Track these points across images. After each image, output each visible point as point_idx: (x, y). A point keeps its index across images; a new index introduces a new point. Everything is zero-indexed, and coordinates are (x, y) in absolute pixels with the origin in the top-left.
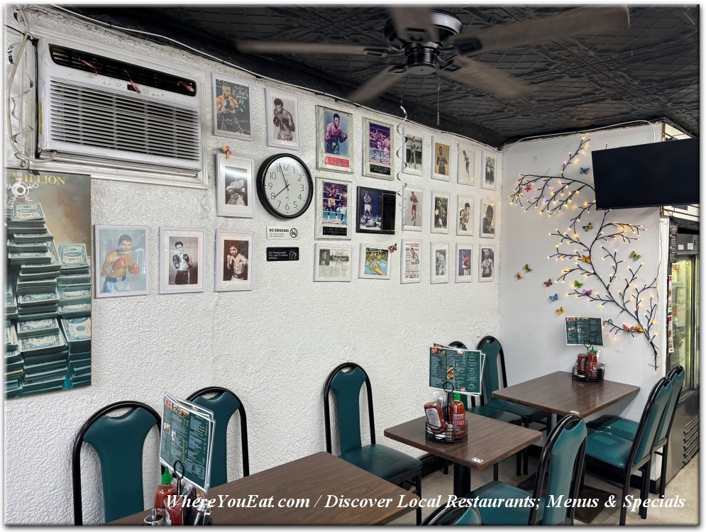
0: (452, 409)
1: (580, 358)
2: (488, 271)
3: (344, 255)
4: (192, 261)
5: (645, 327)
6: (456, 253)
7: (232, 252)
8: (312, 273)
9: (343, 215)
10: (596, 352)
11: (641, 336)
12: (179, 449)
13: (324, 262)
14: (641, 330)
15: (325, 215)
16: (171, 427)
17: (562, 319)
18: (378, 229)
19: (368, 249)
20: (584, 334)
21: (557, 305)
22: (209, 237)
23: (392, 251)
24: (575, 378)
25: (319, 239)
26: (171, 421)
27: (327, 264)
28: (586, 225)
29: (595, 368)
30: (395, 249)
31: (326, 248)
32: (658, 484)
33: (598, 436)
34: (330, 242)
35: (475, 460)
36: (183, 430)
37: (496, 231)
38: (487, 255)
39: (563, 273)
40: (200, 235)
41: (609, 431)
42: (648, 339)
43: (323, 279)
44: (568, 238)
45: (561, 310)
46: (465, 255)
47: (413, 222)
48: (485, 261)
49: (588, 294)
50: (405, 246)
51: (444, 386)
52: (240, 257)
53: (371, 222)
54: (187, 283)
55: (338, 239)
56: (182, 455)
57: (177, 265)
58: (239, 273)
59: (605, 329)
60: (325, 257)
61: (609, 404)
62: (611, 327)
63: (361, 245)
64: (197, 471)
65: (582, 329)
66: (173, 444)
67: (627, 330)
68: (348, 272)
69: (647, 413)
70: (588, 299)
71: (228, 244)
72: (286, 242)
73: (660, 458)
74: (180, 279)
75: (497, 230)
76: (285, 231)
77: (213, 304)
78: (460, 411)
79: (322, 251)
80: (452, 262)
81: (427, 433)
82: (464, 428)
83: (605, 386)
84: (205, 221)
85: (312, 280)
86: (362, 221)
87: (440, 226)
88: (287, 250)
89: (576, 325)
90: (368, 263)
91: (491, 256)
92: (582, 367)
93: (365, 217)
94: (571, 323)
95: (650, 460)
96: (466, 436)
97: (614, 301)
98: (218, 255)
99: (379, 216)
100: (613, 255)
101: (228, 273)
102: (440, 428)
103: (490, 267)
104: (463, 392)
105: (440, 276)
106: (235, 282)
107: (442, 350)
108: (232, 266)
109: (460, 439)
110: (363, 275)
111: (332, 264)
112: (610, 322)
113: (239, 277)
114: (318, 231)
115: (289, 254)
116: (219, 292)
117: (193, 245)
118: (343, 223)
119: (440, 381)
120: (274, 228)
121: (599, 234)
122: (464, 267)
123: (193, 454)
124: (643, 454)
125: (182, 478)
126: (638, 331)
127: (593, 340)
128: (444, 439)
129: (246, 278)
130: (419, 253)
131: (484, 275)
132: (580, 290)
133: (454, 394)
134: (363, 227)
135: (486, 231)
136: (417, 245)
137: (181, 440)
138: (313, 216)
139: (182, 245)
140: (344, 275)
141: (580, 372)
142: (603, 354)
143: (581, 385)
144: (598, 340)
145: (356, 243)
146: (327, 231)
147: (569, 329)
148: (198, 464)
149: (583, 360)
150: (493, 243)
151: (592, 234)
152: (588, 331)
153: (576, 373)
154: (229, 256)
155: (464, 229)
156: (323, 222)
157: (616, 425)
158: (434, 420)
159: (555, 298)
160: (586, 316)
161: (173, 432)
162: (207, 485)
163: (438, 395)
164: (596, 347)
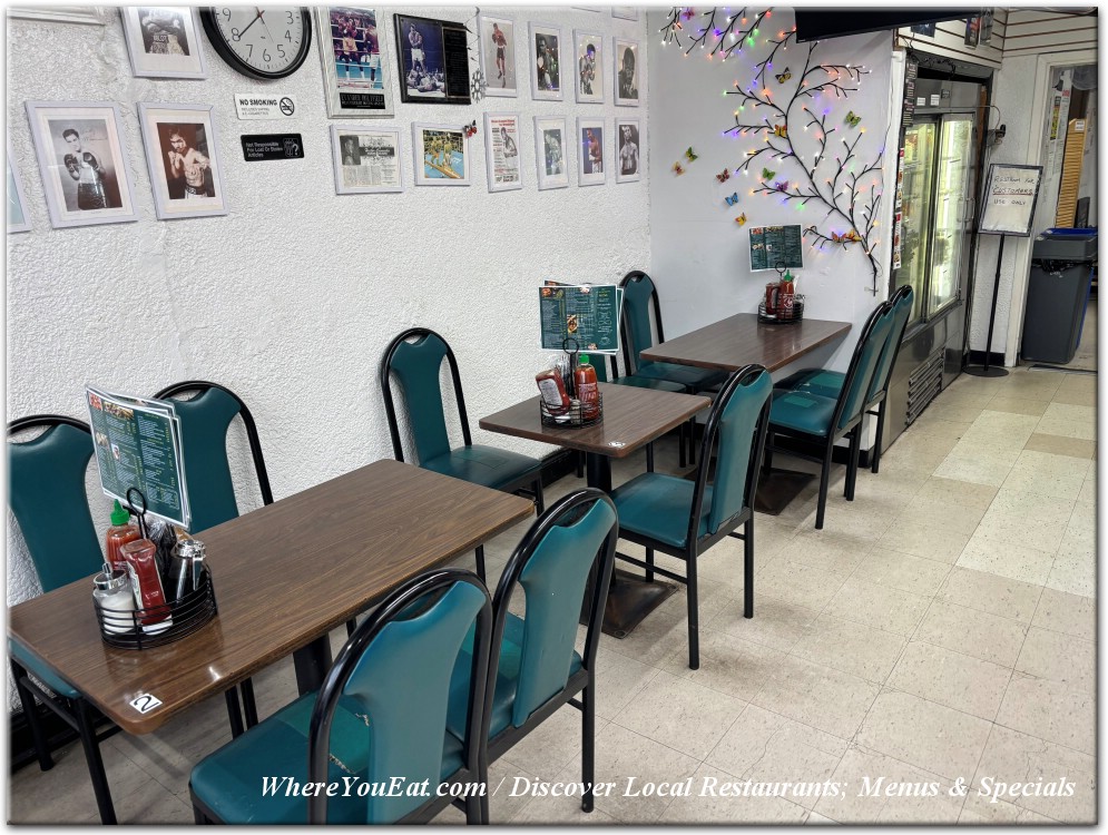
0: (578, 377)
1: (769, 289)
2: (630, 164)
3: (385, 145)
4: (104, 165)
5: (862, 232)
6: (577, 134)
7: (175, 145)
8: (331, 179)
9: (373, 71)
10: (792, 279)
11: (857, 247)
12: (129, 470)
13: (350, 159)
14: (856, 238)
15: (341, 71)
16: (108, 438)
17: (743, 233)
18: (439, 94)
19: (427, 132)
20: (776, 253)
21: (736, 211)
22: (127, 118)
23: (469, 134)
24: (762, 321)
25: (334, 117)
26: (106, 429)
27: (357, 162)
28: (781, 72)
29: (790, 303)
30: (473, 130)
31: (350, 133)
32: (871, 455)
33: (792, 398)
34: (357, 122)
35: (614, 444)
36: (131, 440)
37: (640, 94)
38: (628, 137)
39: (746, 156)
40: (106, 115)
41: (807, 389)
42: (866, 249)
43: (353, 189)
44: (753, 97)
45: (743, 219)
46: (593, 137)
47: (501, 81)
48: (625, 147)
49: (782, 188)
50: (491, 126)
51: (564, 346)
52: (192, 154)
53: (426, 82)
54: (103, 207)
55: (370, 117)
56: (136, 478)
57: (76, 174)
58: (198, 184)
59: (807, 242)
60: (352, 149)
61: (808, 351)
62: (814, 238)
63: (413, 125)
64: (167, 498)
65: (774, 244)
66: (118, 464)
67: (838, 240)
68: (395, 175)
69: (858, 357)
70: (782, 196)
71: (165, 130)
72: (275, 124)
73: (874, 419)
74: (86, 200)
75: (642, 93)
76: (271, 102)
77: (160, 242)
78: (590, 379)
79: (344, 140)
80: (572, 151)
81: (543, 417)
82: (596, 402)
83: (803, 327)
84: (113, 86)
85: (333, 193)
86: (410, 80)
87: (548, 88)
88: (280, 138)
89: (764, 241)
90: (429, 157)
91: (635, 138)
92: (773, 302)
93: (415, 74)
94: (758, 237)
95: (861, 423)
96: (601, 414)
97: (820, 197)
98: (149, 151)
99: (440, 71)
100: (821, 121)
101: (177, 187)
102: (562, 407)
103: (633, 156)
104: (593, 350)
105: (552, 177)
106: (192, 202)
107: (558, 290)
108: (181, 170)
109: (592, 419)
110: (422, 179)
111: (365, 161)
112: (813, 230)
113: (199, 191)
114: (331, 101)
115: (285, 147)
116: (166, 220)
117: (98, 135)
118: (376, 86)
119: (558, 338)
120: (249, 97)
121: (800, 87)
122: (592, 158)
123: (154, 474)
124: (850, 414)
125: (144, 512)
126: (852, 240)
127: (788, 261)
128: (568, 421)
129: (212, 194)
130: (515, 136)
131: (625, 172)
132: (771, 184)
133: (580, 355)
134: (413, 92)
135: (624, 94)
136: (511, 123)
137: (128, 456)
138: (319, 72)
139: (76, 134)
140: (389, 180)
141: (769, 311)
142: (802, 280)
143: (771, 329)
144: (795, 260)
145: (404, 123)
146: (348, 101)
147: (755, 247)
148: (165, 487)
149: (774, 292)
150: (636, 114)
151: (790, 87)
152: (781, 248)
153: (763, 313)
154: (171, 154)
155: (588, 91)
156: (336, 85)
157: (817, 380)
158: (552, 395)
159: (733, 200)
160: (779, 223)
161: (113, 446)
162: (187, 516)
163: (556, 359)
164: (793, 271)
